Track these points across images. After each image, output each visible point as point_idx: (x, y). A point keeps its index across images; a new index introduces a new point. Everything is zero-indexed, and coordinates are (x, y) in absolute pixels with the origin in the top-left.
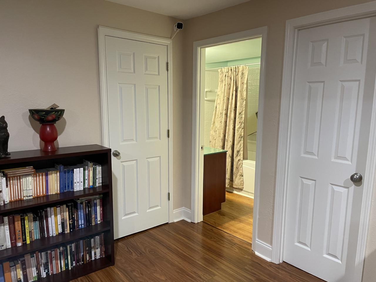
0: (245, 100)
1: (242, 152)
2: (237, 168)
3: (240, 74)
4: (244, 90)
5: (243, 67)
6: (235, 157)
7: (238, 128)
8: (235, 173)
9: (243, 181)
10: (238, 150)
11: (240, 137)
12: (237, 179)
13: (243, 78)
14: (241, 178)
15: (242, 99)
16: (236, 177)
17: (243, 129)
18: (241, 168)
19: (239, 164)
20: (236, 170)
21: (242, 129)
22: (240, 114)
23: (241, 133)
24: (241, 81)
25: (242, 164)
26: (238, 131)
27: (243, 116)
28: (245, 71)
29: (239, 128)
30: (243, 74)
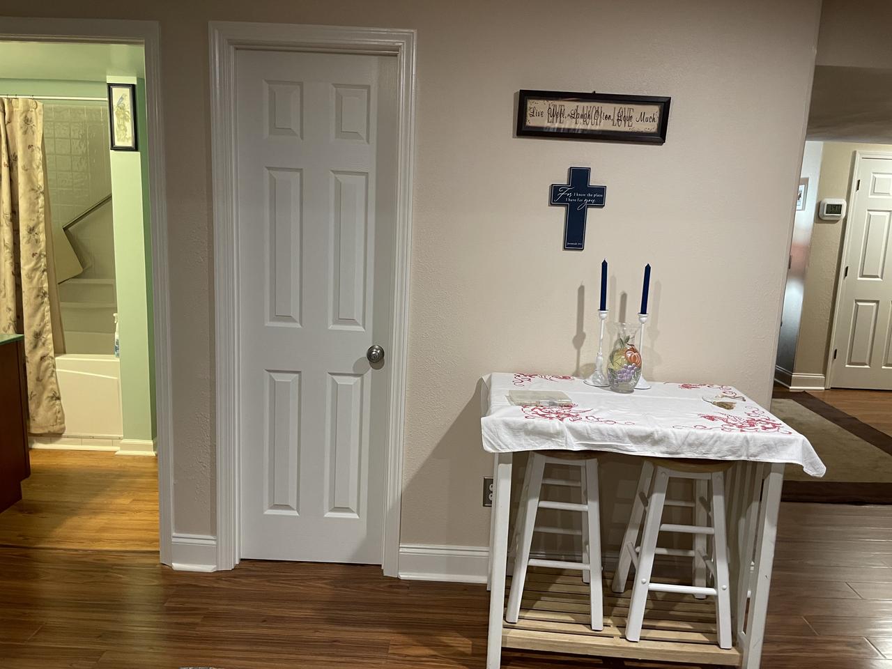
0: (42, 193)
1: (50, 336)
2: (38, 380)
3: (18, 121)
4: (35, 166)
5: (26, 102)
6: (30, 352)
7: (29, 270)
8: (34, 393)
9: (61, 411)
10: (38, 331)
11: (41, 294)
12: (42, 411)
13: (30, 132)
14: (53, 404)
15: (33, 189)
16: (39, 404)
17: (45, 273)
18: (53, 379)
19: (43, 368)
20: (37, 385)
21: (43, 271)
22: (31, 230)
23: (42, 284)
24: (25, 141)
25: (54, 367)
26: (30, 278)
27: (42, 237)
28: (33, 113)
29: (34, 269)
30: (27, 121)
